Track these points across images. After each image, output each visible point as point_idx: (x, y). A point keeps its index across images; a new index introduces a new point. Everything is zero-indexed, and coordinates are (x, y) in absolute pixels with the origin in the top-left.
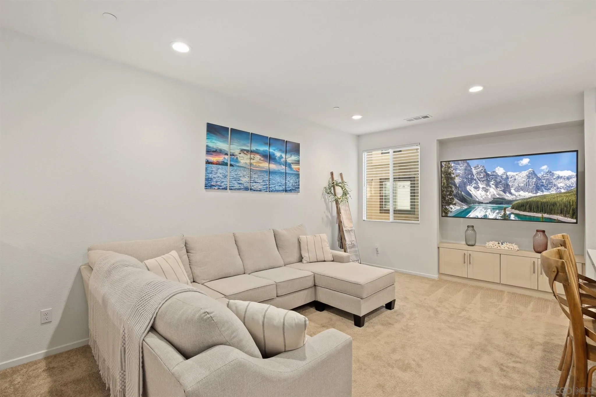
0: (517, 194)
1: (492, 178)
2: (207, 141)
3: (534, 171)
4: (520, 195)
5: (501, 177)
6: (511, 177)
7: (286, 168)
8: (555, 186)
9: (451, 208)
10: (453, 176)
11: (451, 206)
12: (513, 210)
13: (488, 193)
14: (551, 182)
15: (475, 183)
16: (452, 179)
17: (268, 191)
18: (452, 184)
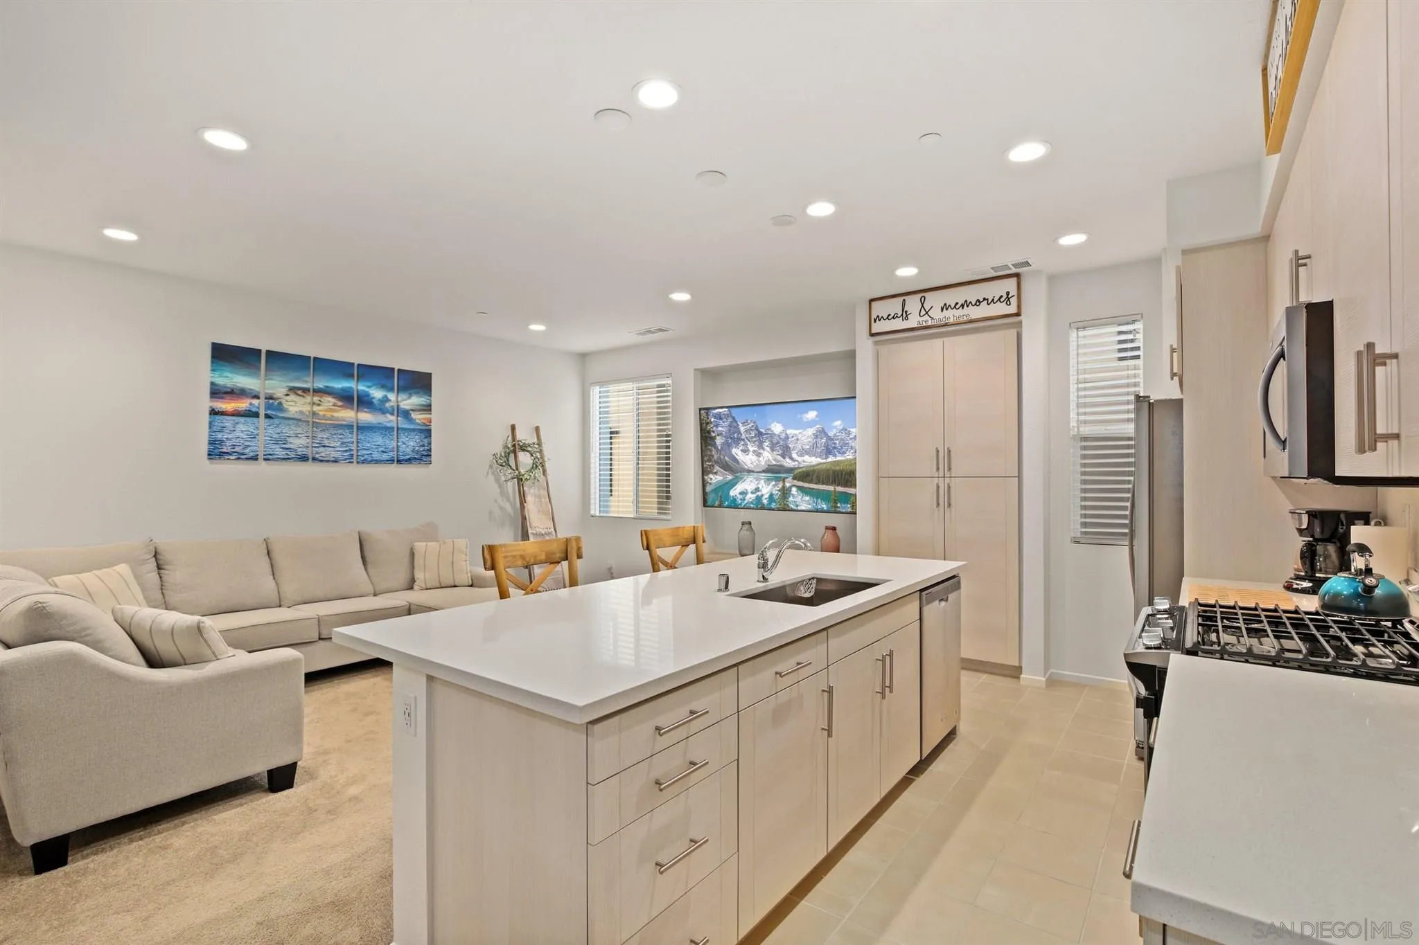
0: (800, 459)
1: (767, 438)
2: (212, 375)
3: (823, 429)
4: (804, 461)
5: (779, 436)
6: (793, 437)
7: (397, 420)
8: (852, 448)
9: (711, 479)
10: (713, 435)
11: (711, 476)
12: (795, 481)
13: (761, 459)
14: (847, 444)
15: (743, 445)
16: (713, 439)
17: (355, 462)
18: (712, 446)
